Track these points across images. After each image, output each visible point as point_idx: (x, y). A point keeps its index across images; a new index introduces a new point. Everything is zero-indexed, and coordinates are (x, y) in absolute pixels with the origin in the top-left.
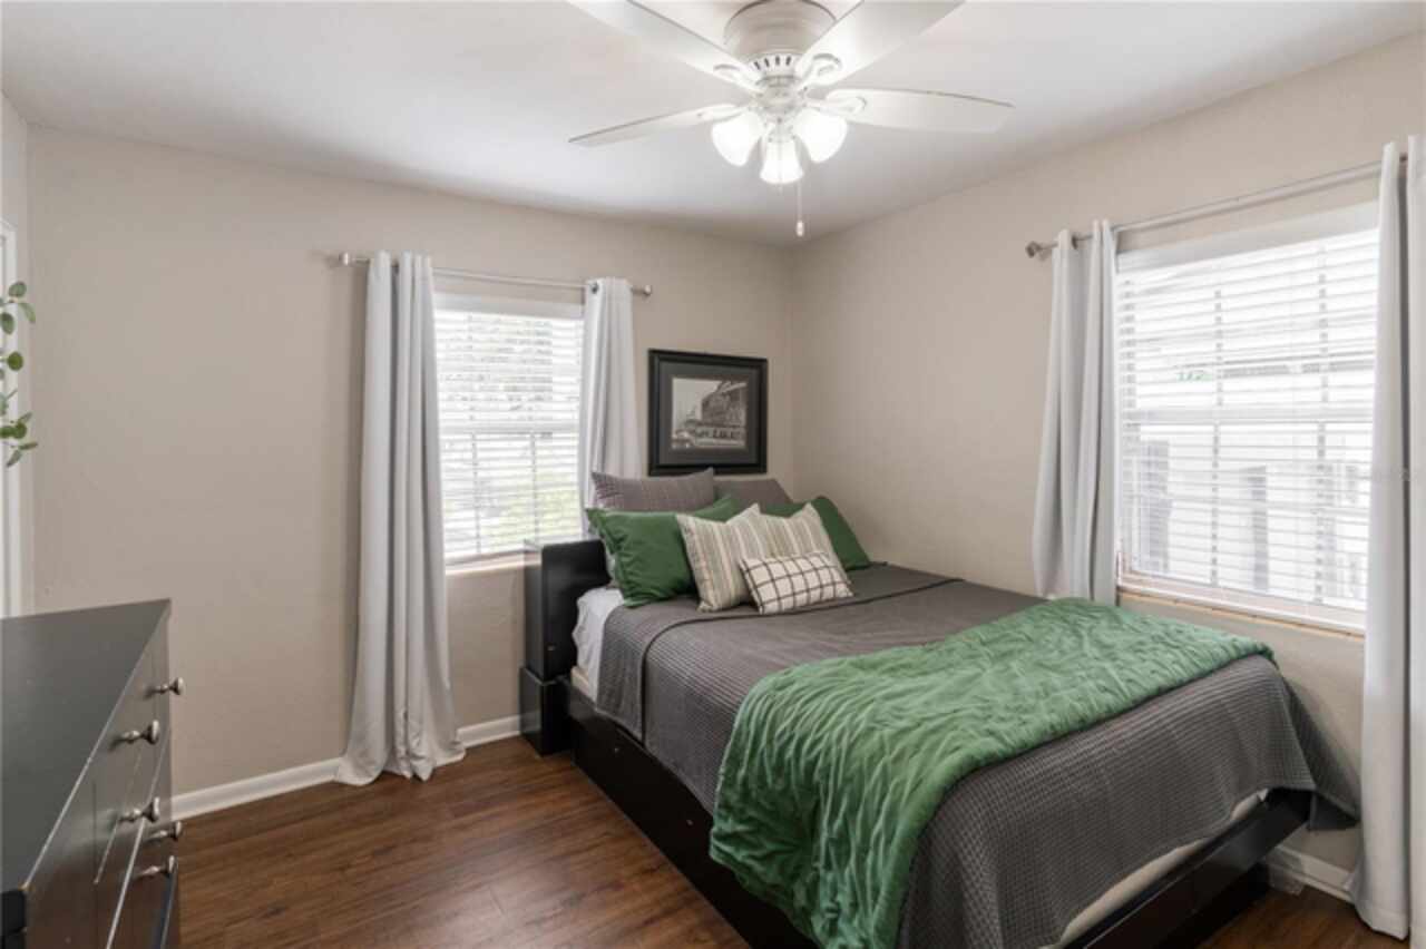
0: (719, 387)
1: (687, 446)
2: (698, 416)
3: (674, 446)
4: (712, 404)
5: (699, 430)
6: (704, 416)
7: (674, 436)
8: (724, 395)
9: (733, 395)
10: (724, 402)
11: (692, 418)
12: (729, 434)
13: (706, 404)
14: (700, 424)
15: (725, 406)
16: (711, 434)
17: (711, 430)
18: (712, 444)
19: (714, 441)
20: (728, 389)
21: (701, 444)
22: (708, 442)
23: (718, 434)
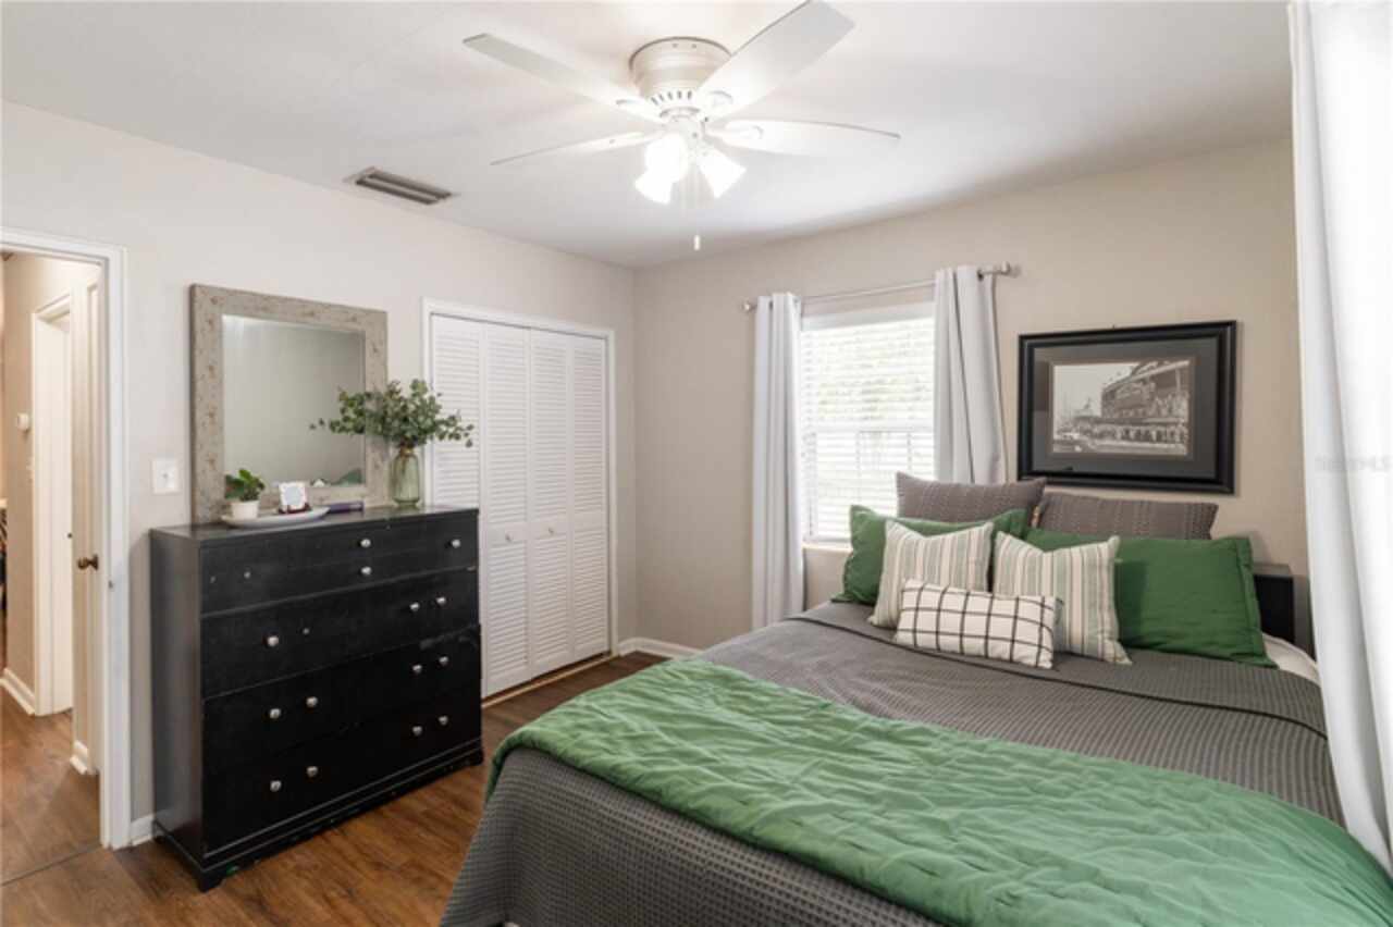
0: (1134, 373)
1: (1078, 449)
2: (1096, 411)
3: (1056, 449)
4: (1119, 396)
5: (1096, 430)
6: (1103, 413)
7: (1056, 437)
8: (1144, 381)
9: (1164, 382)
10: (1145, 391)
11: (1085, 414)
12: (1154, 434)
13: (1109, 395)
14: (1098, 421)
15: (1147, 396)
16: (1119, 435)
17: (1119, 430)
18: (1122, 447)
19: (1124, 443)
20: (1154, 372)
21: (1102, 446)
22: (1115, 444)
23: (1132, 434)
